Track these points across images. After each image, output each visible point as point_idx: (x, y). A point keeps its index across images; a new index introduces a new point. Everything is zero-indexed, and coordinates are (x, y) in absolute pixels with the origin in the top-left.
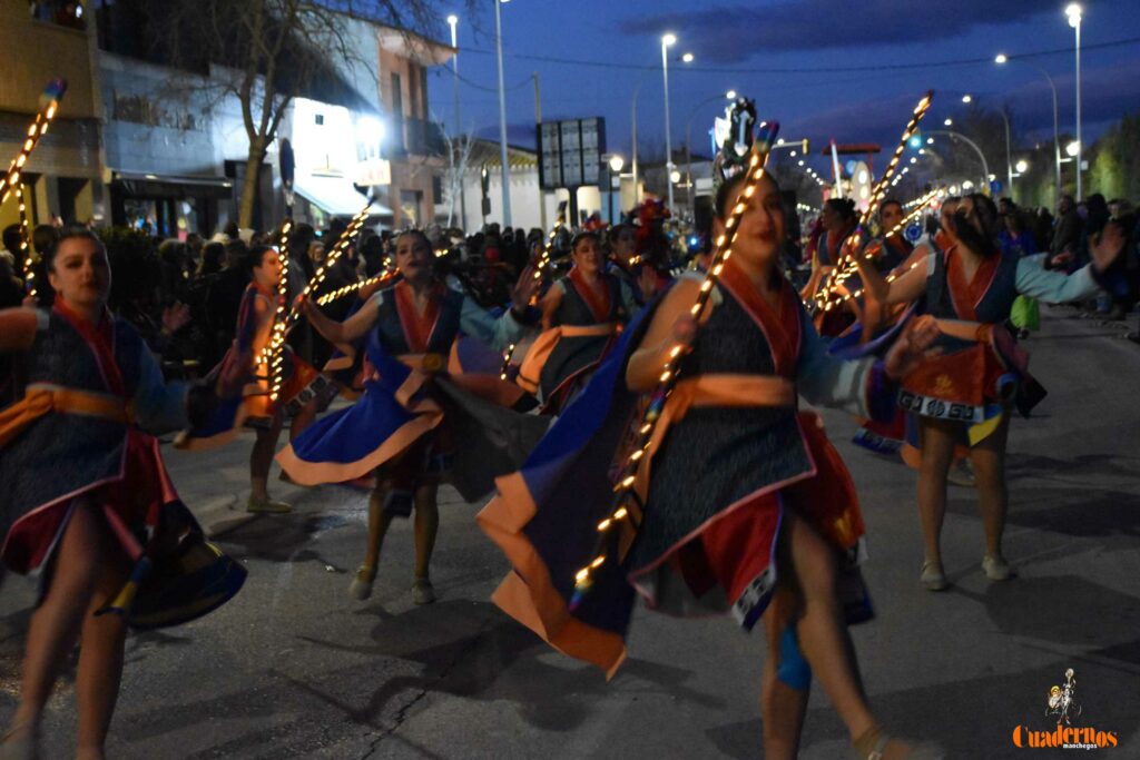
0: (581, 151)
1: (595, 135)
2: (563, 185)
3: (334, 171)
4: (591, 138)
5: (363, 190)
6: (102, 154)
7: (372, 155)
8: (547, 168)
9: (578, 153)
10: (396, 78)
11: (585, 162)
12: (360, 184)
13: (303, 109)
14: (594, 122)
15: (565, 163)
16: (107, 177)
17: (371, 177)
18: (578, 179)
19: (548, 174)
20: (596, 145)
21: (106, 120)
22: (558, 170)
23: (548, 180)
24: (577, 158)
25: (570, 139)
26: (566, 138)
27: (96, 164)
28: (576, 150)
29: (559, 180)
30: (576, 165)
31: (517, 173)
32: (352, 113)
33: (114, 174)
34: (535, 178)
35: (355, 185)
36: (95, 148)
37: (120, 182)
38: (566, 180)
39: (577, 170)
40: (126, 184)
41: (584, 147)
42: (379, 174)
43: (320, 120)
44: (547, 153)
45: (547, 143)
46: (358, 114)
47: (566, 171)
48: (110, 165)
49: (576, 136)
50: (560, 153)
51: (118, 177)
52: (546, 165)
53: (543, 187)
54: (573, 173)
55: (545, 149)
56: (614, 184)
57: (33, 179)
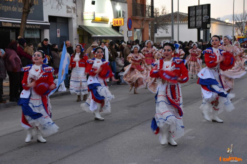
0: (202, 16)
1: (207, 10)
2: (195, 27)
3: (102, 21)
4: (205, 11)
5: (116, 28)
7: (120, 16)
8: (191, 21)
9: (201, 16)
11: (203, 19)
12: (114, 25)
14: (207, 6)
15: (197, 20)
17: (117, 23)
18: (201, 25)
19: (191, 23)
20: (207, 13)
22: (194, 22)
23: (191, 26)
24: (201, 18)
25: (199, 12)
26: (197, 11)
28: (200, 15)
29: (194, 26)
30: (200, 20)
31: (182, 24)
34: (187, 26)
35: (112, 26)
38: (197, 26)
39: (201, 22)
41: (203, 14)
42: (122, 22)
43: (93, 3)
44: (191, 16)
45: (191, 12)
46: (115, 2)
47: (197, 22)
49: (201, 11)
50: (196, 16)
52: (191, 20)
53: (189, 27)
54: (199, 23)
55: (190, 15)
56: (208, 27)
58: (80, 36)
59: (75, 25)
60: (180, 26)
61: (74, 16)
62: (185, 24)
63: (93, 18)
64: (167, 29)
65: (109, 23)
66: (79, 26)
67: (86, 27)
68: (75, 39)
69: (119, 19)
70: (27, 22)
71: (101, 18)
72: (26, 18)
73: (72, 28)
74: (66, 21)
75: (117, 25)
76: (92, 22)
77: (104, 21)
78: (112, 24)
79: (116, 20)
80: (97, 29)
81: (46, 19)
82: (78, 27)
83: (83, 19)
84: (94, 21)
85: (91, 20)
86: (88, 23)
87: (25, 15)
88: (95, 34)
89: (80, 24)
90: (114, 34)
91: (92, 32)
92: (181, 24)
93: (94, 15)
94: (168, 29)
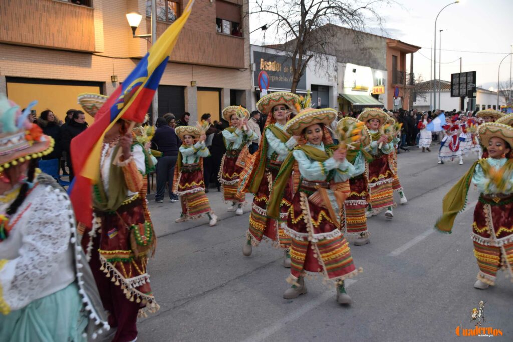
0: (467, 83)
1: (472, 77)
2: (459, 95)
3: (361, 89)
4: (470, 78)
5: (376, 96)
7: (380, 84)
10: (395, 57)
11: (468, 87)
12: (374, 93)
13: (350, 66)
14: (472, 73)
15: (461, 88)
16: (253, 90)
17: (377, 91)
18: (465, 93)
19: (454, 91)
20: (472, 81)
22: (458, 91)
23: (454, 94)
24: (465, 86)
25: (463, 79)
26: (462, 79)
28: (465, 83)
29: (457, 94)
30: (465, 88)
31: (445, 92)
32: (373, 69)
33: (256, 88)
34: (450, 94)
35: (372, 94)
38: (461, 94)
39: (465, 90)
41: (468, 82)
42: (383, 90)
43: (354, 71)
45: (454, 80)
46: (375, 70)
47: (461, 90)
48: (255, 85)
49: (465, 78)
50: (459, 84)
52: (454, 88)
53: (452, 95)
54: (463, 91)
55: (454, 83)
56: (474, 95)
57: (219, 90)
58: (340, 104)
59: (335, 93)
60: (441, 94)
61: (335, 84)
62: (447, 92)
63: (353, 86)
64: (425, 98)
65: (369, 91)
66: (340, 94)
67: (346, 95)
68: (335, 107)
69: (379, 87)
70: (296, 92)
71: (361, 86)
72: (296, 87)
73: (333, 97)
74: (327, 89)
75: (376, 93)
76: (352, 90)
77: (363, 89)
78: (372, 92)
79: (376, 88)
80: (356, 97)
81: (308, 87)
82: (338, 95)
83: (343, 87)
84: (354, 89)
85: (351, 89)
86: (348, 92)
87: (295, 84)
88: (355, 102)
89: (340, 92)
90: (375, 102)
91: (351, 100)
92: (442, 92)
93: (355, 83)
94: (427, 97)
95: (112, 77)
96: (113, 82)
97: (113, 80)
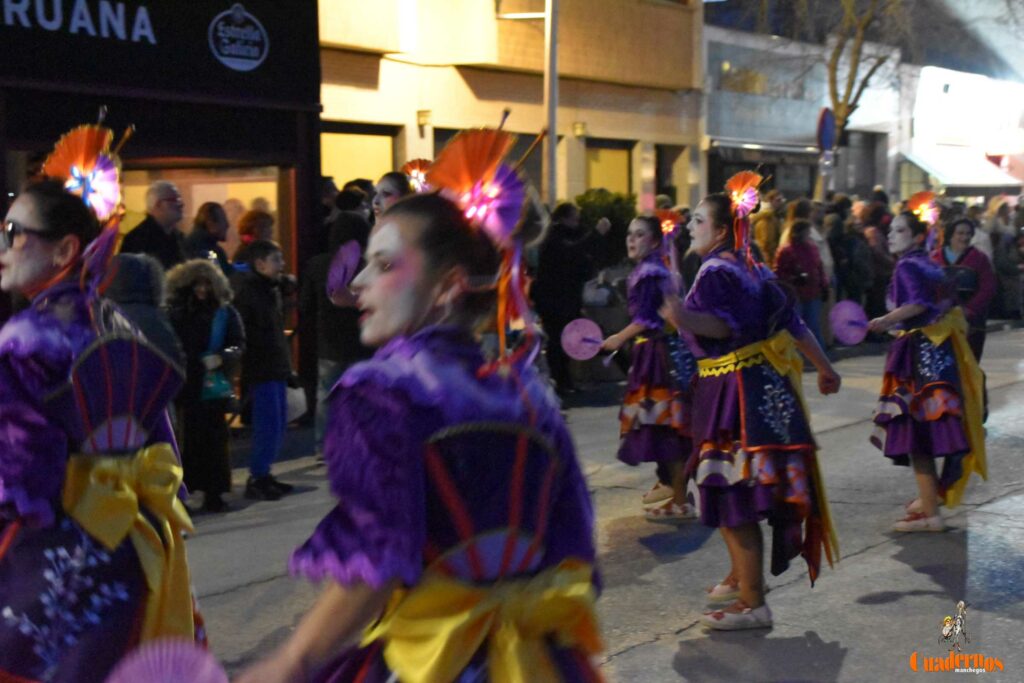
6: (703, 123)
13: (931, 77)
16: (705, 144)
21: (708, 90)
27: (695, 131)
33: (712, 141)
35: (985, 154)
36: (696, 116)
37: (717, 148)
40: (722, 152)
43: (946, 88)
48: (709, 132)
51: (716, 144)
57: (627, 145)
59: (892, 152)
61: (894, 129)
83: (912, 134)
95: (421, 114)
96: (421, 128)
97: (422, 121)
